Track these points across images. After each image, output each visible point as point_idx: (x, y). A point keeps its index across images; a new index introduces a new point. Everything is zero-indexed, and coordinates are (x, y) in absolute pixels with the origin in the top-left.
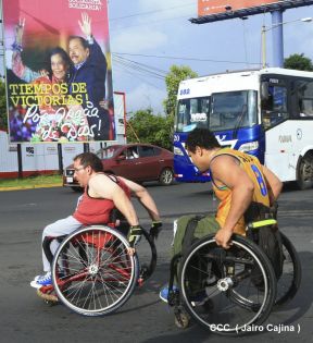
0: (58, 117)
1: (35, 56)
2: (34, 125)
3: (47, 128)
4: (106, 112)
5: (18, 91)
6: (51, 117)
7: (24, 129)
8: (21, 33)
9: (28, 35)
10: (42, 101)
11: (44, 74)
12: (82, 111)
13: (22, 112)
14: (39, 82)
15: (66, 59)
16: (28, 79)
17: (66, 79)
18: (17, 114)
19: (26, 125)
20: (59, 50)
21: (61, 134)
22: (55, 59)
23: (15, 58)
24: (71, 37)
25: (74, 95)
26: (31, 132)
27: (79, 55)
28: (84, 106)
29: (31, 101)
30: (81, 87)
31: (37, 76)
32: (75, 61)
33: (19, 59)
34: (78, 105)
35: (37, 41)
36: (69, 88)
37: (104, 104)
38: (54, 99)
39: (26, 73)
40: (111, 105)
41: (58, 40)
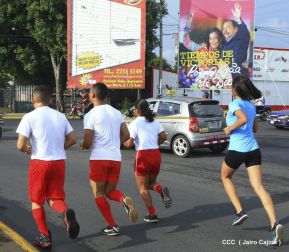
0: (211, 73)
1: (199, 35)
2: (195, 78)
3: (203, 80)
4: (247, 70)
5: (186, 57)
6: (207, 73)
7: (188, 80)
8: (191, 20)
9: (196, 21)
10: (201, 62)
11: (204, 45)
12: (228, 69)
13: (187, 70)
14: (200, 51)
15: (220, 35)
16: (192, 49)
17: (219, 48)
18: (184, 71)
19: (189, 77)
20: (216, 30)
21: (212, 84)
22: (213, 35)
23: (185, 36)
24: (225, 20)
25: (224, 59)
26: (192, 82)
27: (229, 32)
28: (230, 66)
29: (194, 63)
30: (229, 53)
31: (199, 47)
32: (226, 36)
33: (188, 36)
34: (226, 65)
35: (201, 24)
36: (220, 54)
37: (246, 65)
38: (209, 61)
39: (192, 45)
40: (251, 65)
41: (215, 23)
